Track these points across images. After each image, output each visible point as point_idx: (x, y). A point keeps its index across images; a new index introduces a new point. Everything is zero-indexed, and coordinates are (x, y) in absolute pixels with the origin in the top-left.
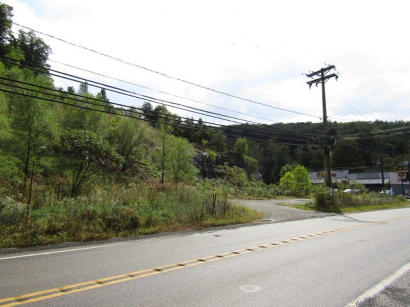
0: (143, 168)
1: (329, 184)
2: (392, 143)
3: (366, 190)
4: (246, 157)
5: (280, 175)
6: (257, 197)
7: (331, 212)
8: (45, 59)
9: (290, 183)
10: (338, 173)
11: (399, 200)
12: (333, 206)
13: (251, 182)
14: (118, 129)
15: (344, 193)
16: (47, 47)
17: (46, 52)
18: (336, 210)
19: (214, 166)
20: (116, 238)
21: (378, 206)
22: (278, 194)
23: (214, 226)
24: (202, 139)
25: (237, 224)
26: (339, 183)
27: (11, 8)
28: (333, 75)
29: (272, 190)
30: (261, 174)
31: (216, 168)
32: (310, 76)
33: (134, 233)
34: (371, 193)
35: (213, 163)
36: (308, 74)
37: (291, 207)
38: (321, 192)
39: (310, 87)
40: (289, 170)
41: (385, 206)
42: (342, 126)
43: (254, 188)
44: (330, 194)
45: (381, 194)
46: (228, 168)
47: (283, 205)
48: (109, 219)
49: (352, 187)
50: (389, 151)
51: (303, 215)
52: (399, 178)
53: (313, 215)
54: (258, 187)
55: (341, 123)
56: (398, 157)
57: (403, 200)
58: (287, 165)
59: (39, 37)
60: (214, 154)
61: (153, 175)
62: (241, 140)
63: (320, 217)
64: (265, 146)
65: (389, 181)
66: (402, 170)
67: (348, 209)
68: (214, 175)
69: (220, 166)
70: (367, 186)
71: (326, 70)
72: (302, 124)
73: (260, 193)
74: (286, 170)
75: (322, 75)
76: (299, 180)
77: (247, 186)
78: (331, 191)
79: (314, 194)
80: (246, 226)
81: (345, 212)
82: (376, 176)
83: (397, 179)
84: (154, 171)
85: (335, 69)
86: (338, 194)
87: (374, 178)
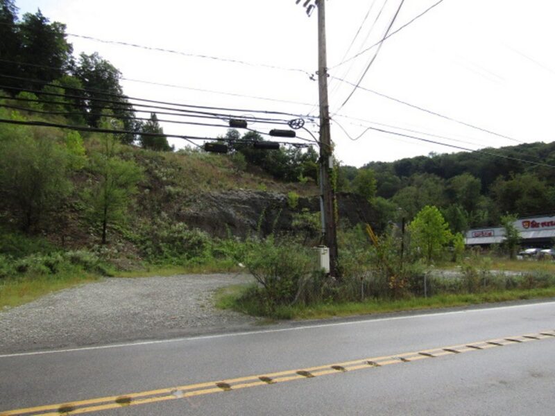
24: (299, 175)
27: (64, 26)
35: (292, 211)
60: (294, 195)
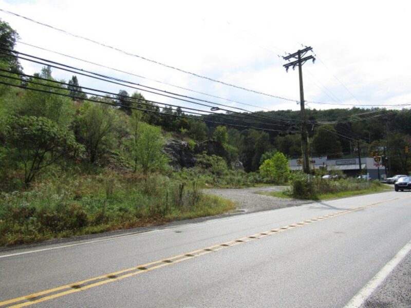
0: (115, 158)
1: (307, 170)
2: (369, 129)
3: (344, 176)
4: (225, 145)
5: (260, 163)
6: (236, 186)
7: (309, 199)
8: (12, 45)
9: (269, 171)
10: (317, 159)
11: (375, 185)
12: (311, 193)
13: (230, 170)
14: (85, 117)
15: (322, 179)
16: (13, 32)
17: (13, 37)
18: (313, 197)
19: (193, 154)
20: (54, 239)
21: (356, 192)
22: (257, 182)
23: (179, 220)
24: (181, 128)
25: (205, 216)
26: (317, 169)
28: (311, 57)
29: (251, 178)
30: (242, 162)
31: (195, 157)
32: (286, 58)
33: (78, 233)
34: (348, 178)
35: (191, 152)
36: (285, 56)
37: (268, 195)
38: (298, 179)
39: (287, 70)
40: (269, 157)
41: (361, 191)
42: (321, 113)
43: (233, 177)
44: (307, 180)
45: (359, 179)
46: (207, 157)
47: (260, 193)
48: (47, 217)
49: (330, 173)
50: (365, 137)
51: (279, 203)
52: (375, 163)
53: (290, 203)
54: (237, 175)
55: (320, 111)
56: (374, 142)
57: (379, 185)
58: (267, 153)
59: (4, 22)
60: (192, 142)
61: (125, 166)
62: (221, 129)
63: (297, 205)
64: (246, 134)
65: (366, 167)
66: (378, 155)
67: (325, 195)
68: (192, 164)
69: (199, 155)
70: (345, 172)
71: (303, 53)
72: (283, 111)
73: (239, 181)
74: (266, 157)
75: (299, 57)
76: (278, 167)
77: (227, 174)
78: (309, 178)
79: (291, 181)
80: (216, 218)
81: (322, 199)
82: (353, 162)
83: (373, 164)
84: (127, 162)
85: (312, 51)
86: (316, 180)
87: (351, 164)
